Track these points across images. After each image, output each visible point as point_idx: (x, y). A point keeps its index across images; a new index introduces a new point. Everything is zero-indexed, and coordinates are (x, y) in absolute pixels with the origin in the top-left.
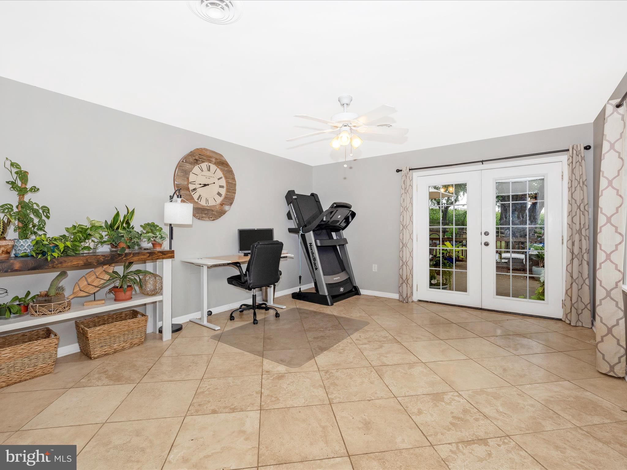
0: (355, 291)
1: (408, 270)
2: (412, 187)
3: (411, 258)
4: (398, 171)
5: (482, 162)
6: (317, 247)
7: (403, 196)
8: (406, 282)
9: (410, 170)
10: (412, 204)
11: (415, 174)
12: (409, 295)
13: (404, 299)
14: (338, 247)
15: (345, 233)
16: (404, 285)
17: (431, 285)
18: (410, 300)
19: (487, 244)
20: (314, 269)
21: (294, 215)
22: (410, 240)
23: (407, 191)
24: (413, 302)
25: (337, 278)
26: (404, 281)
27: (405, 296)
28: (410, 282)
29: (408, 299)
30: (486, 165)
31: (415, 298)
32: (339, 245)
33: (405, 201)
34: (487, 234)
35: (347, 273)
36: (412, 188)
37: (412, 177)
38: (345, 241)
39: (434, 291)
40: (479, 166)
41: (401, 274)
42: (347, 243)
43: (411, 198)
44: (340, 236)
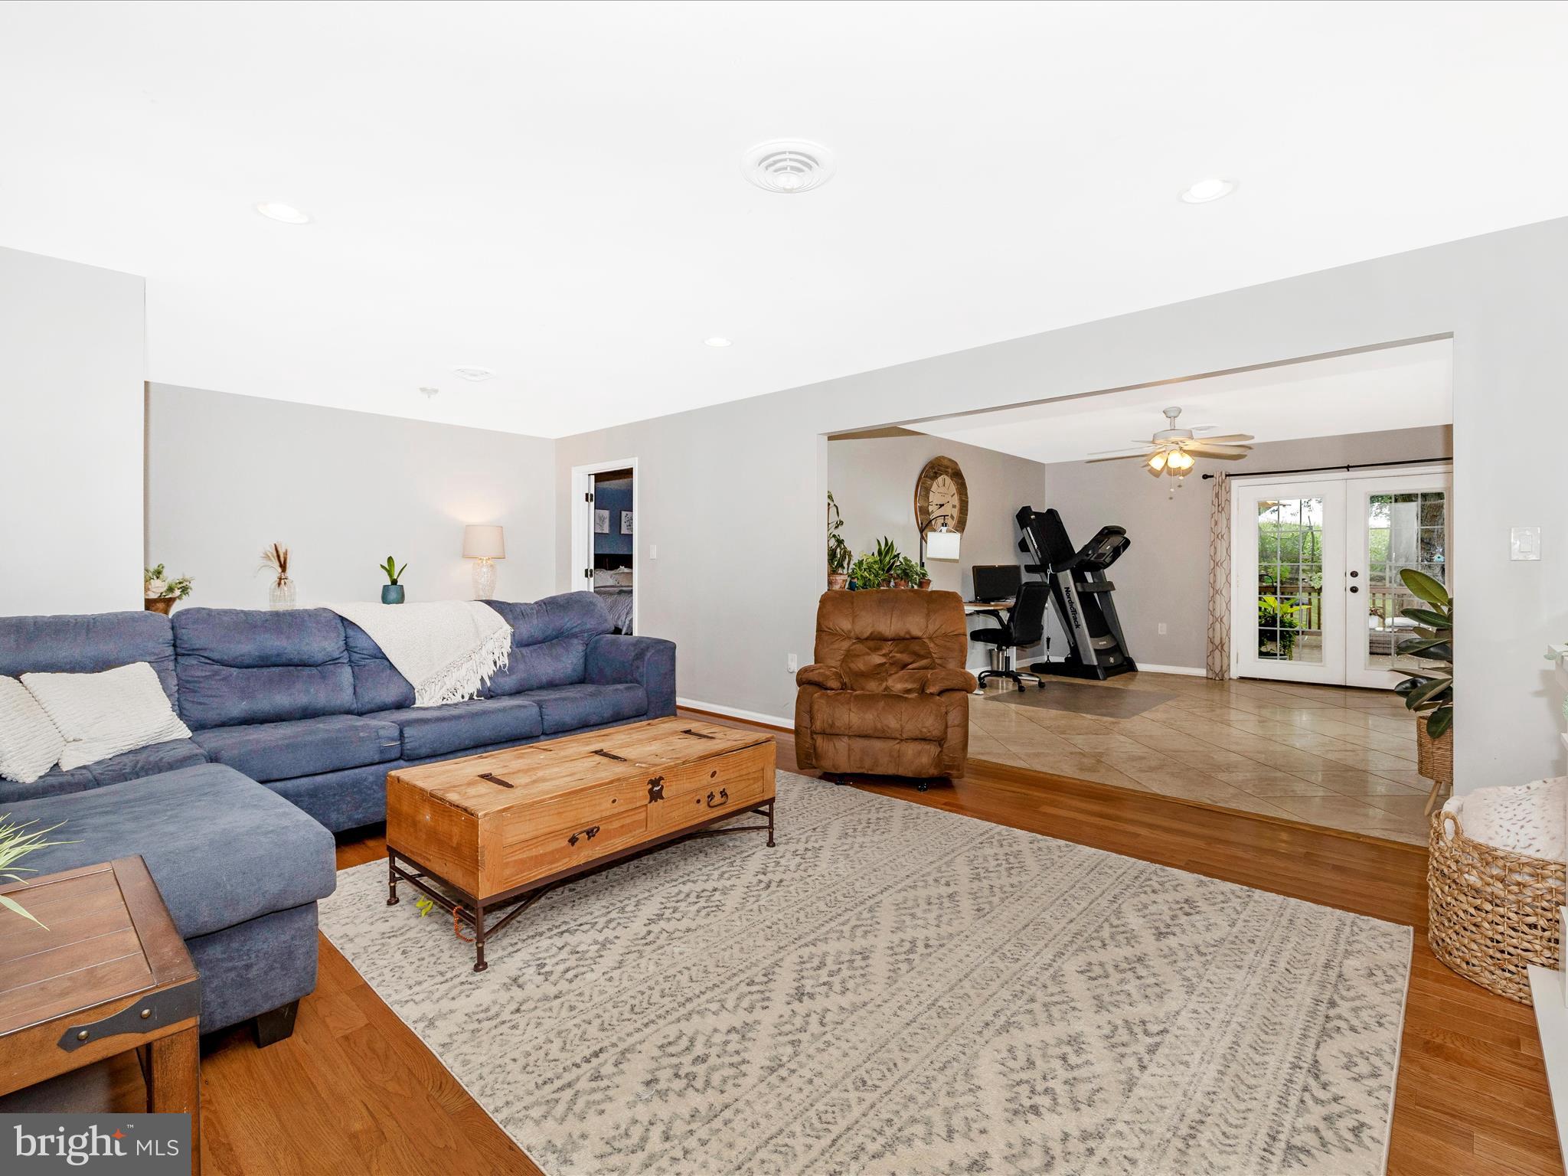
0: (1127, 666)
1: (1224, 629)
2: (1229, 501)
3: (1228, 612)
4: (1205, 477)
5: (1348, 468)
6: (1078, 593)
7: (1216, 516)
8: (1220, 647)
9: (1227, 476)
10: (1229, 528)
11: (1235, 483)
12: (1224, 668)
13: (1217, 675)
14: (1096, 595)
15: (1109, 574)
16: (1217, 653)
17: (1262, 654)
18: (1226, 676)
19: (1354, 590)
20: (1074, 627)
21: (1033, 544)
22: (1227, 585)
23: (1223, 509)
24: (1230, 679)
25: (1103, 643)
26: (1217, 648)
27: (1217, 670)
28: (1226, 647)
29: (1223, 676)
30: (1353, 473)
31: (1235, 672)
32: (1098, 593)
33: (1219, 524)
34: (1354, 574)
35: (1113, 637)
36: (1230, 505)
37: (1230, 488)
38: (1111, 586)
39: (1267, 662)
40: (1344, 474)
41: (1211, 636)
42: (1114, 589)
43: (1229, 519)
44: (1102, 578)
